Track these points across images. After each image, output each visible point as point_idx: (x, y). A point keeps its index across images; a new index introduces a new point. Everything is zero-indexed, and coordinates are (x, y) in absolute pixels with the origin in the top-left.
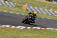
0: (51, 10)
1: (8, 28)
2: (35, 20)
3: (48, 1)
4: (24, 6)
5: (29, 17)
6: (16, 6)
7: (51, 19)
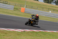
0: (50, 12)
1: (6, 31)
2: (38, 22)
3: (47, 3)
4: (22, 8)
5: (32, 19)
6: (14, 8)
7: (50, 21)
